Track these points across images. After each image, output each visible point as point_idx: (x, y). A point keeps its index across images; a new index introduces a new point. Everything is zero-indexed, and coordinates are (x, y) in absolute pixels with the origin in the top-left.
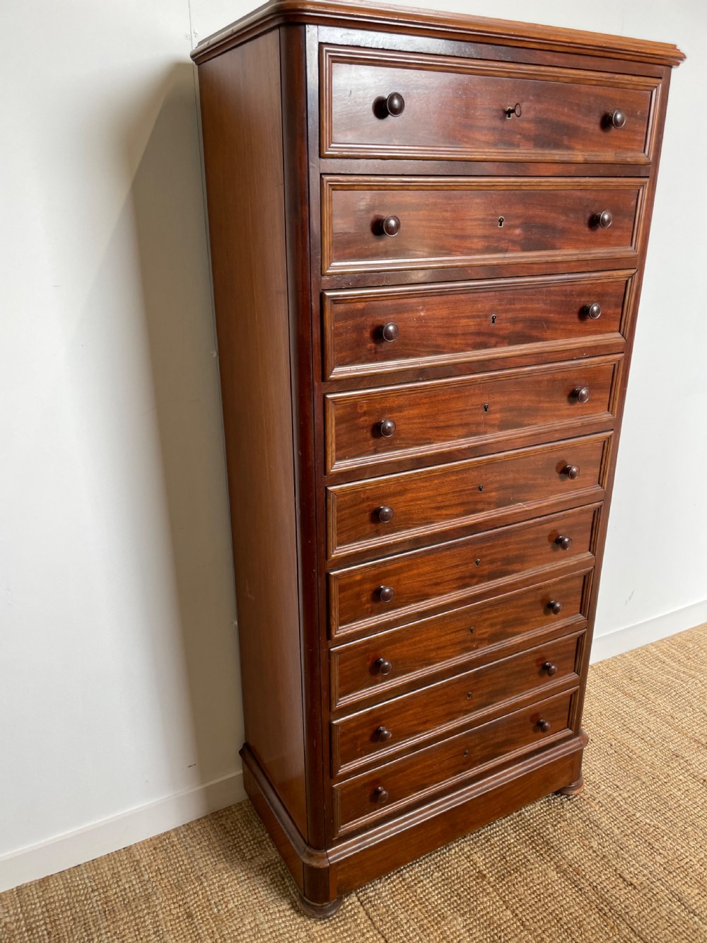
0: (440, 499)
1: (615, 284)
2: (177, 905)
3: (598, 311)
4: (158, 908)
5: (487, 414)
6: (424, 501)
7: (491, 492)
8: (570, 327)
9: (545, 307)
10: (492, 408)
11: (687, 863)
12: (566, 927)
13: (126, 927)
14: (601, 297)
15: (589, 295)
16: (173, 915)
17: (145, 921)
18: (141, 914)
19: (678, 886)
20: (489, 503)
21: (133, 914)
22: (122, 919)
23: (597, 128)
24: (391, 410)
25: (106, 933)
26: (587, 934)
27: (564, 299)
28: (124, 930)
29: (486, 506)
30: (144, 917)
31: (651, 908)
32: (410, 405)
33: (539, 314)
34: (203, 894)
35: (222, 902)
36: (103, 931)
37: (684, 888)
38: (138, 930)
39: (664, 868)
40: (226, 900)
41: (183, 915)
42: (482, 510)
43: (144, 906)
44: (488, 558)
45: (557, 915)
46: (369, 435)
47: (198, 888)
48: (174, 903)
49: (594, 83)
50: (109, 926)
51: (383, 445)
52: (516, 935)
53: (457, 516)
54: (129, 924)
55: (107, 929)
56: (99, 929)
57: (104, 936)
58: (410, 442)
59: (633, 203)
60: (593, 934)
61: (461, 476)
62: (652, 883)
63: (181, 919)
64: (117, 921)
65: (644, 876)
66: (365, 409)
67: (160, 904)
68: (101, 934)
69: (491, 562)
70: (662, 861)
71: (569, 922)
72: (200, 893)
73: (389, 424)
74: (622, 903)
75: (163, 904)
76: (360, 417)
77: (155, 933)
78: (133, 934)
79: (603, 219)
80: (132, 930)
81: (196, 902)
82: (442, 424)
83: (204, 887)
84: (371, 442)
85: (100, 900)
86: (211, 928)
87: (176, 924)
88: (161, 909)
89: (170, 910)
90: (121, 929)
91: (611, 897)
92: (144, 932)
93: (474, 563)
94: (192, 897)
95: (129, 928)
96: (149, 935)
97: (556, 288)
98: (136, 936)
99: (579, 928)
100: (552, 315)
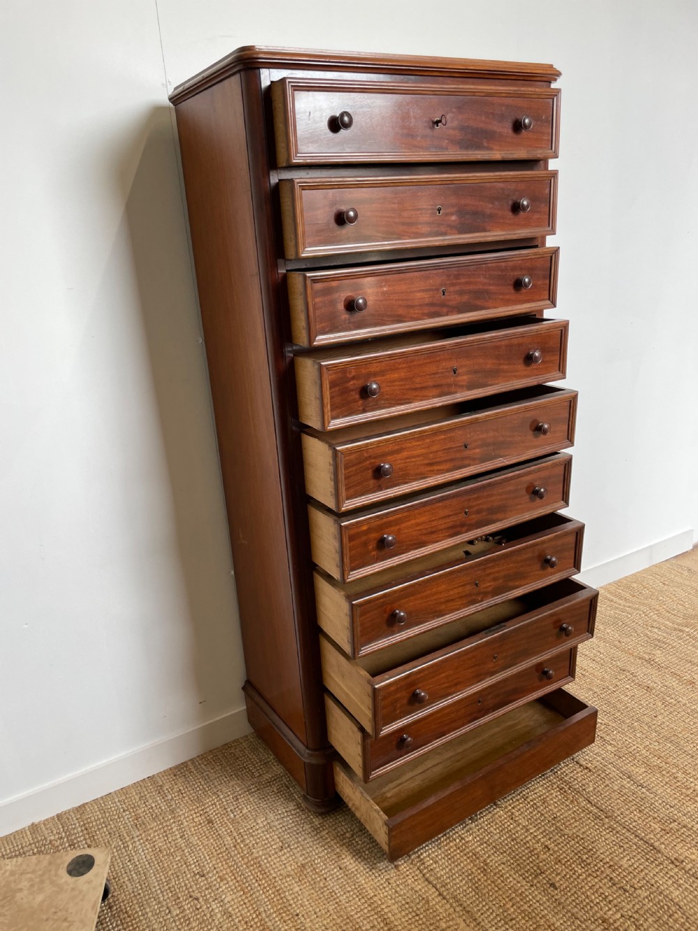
0: (431, 456)
1: (542, 259)
2: (198, 815)
3: (529, 283)
4: (183, 817)
5: (456, 377)
6: (417, 459)
7: (474, 448)
8: (507, 297)
9: (485, 281)
10: (460, 371)
11: (634, 749)
12: (532, 803)
13: (156, 834)
14: (531, 271)
15: (521, 269)
16: (196, 822)
17: (172, 829)
18: (168, 824)
19: (629, 768)
20: (474, 459)
21: (162, 824)
22: (152, 829)
23: (510, 131)
24: (375, 374)
25: (139, 840)
26: (550, 807)
27: (500, 273)
28: (154, 837)
29: (472, 462)
30: (171, 825)
31: (605, 784)
32: (391, 370)
33: (481, 287)
34: (219, 804)
35: (237, 809)
36: (136, 839)
37: (633, 768)
38: (167, 836)
39: (615, 755)
40: (240, 807)
41: (204, 822)
42: (469, 465)
43: (170, 817)
44: (476, 508)
45: (524, 795)
46: (357, 396)
47: (216, 800)
48: (196, 813)
49: (504, 95)
50: (141, 835)
51: (370, 405)
52: (490, 812)
53: (448, 471)
54: (159, 832)
55: (140, 837)
56: (133, 838)
57: (138, 843)
58: (393, 402)
59: (547, 191)
60: (556, 807)
61: (449, 435)
62: (604, 766)
63: (203, 825)
64: (148, 830)
65: (598, 761)
66: (353, 374)
67: (184, 814)
68: (135, 842)
69: (478, 512)
70: (613, 750)
71: (535, 799)
72: (217, 803)
73: (374, 386)
74: (580, 782)
75: (186, 815)
76: (350, 381)
77: (181, 837)
78: (163, 839)
79: (523, 205)
80: (161, 836)
81: (215, 811)
82: (418, 386)
83: (221, 799)
84: (361, 402)
85: (131, 817)
86: (229, 829)
87: (198, 829)
88: (185, 818)
89: (193, 819)
90: (152, 836)
91: (570, 779)
92: (172, 836)
93: (464, 514)
94: (211, 808)
95: (158, 835)
96: (177, 839)
97: (493, 265)
98: (165, 840)
99: (544, 803)
100: (491, 288)
